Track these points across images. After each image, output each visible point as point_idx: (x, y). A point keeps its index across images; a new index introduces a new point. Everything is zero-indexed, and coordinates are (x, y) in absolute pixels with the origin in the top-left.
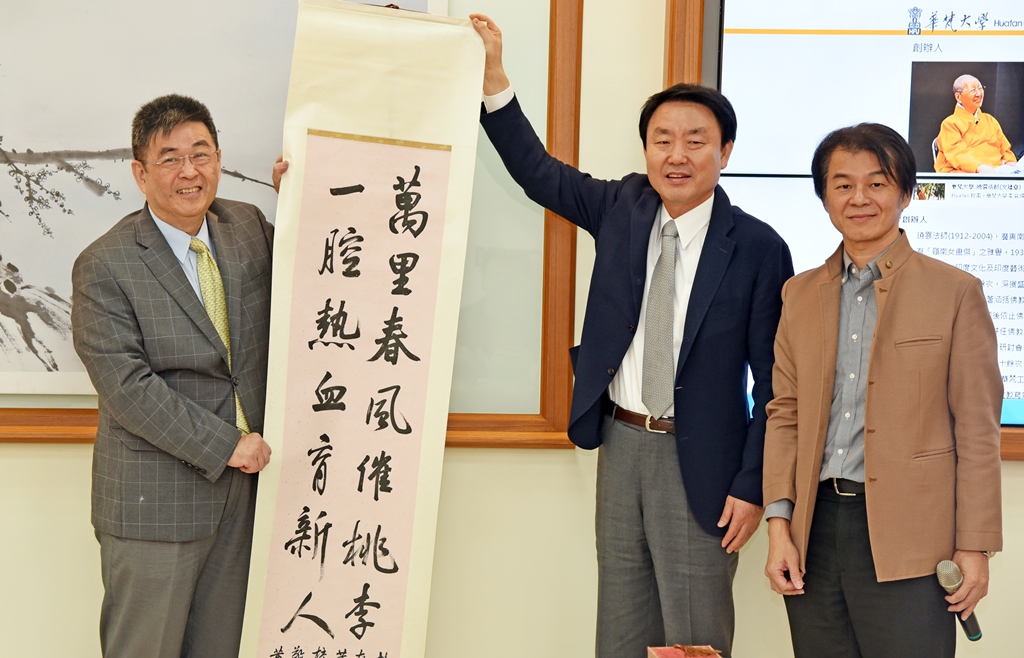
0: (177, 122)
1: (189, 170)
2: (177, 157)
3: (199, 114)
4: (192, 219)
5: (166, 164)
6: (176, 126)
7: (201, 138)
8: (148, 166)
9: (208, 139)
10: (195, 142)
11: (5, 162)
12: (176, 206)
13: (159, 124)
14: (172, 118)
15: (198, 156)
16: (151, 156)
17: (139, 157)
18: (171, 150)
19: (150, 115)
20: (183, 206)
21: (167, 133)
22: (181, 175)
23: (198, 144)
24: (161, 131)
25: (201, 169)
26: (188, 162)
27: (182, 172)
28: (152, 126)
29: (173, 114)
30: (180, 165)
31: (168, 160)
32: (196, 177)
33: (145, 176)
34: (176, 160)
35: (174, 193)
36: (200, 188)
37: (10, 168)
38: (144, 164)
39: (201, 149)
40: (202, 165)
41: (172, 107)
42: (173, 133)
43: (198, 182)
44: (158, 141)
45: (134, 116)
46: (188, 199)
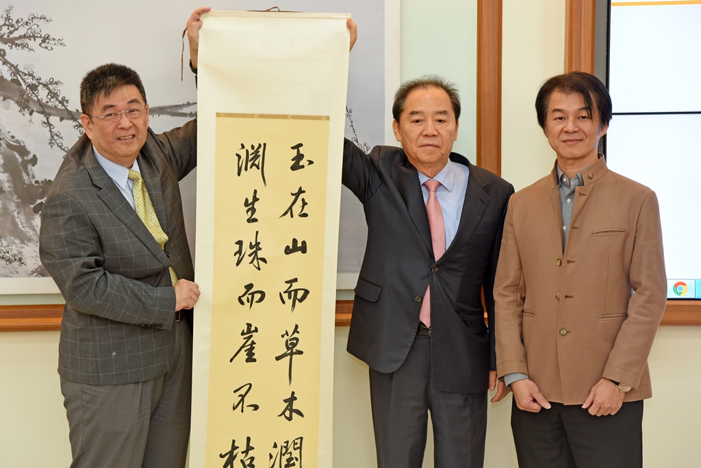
0: (115, 86)
1: (125, 122)
2: (115, 112)
3: (131, 80)
4: (129, 158)
5: (107, 118)
6: (115, 89)
7: (134, 97)
8: (94, 119)
9: (139, 98)
10: (129, 100)
11: (71, 119)
12: (116, 150)
13: (102, 87)
14: (111, 83)
15: (132, 111)
16: (96, 111)
17: (87, 112)
18: (111, 106)
19: (94, 80)
20: (122, 148)
21: (107, 94)
22: (120, 126)
23: (132, 102)
24: (103, 92)
25: (135, 121)
26: (124, 116)
27: (120, 124)
28: (96, 89)
29: (112, 79)
30: (118, 119)
31: (109, 115)
32: (131, 127)
33: (91, 126)
34: (116, 114)
35: (115, 140)
36: (134, 136)
37: (75, 123)
38: (90, 117)
39: (134, 106)
40: (135, 118)
41: (111, 74)
42: (112, 94)
43: (133, 131)
44: (102, 100)
45: (81, 81)
46: (125, 144)
